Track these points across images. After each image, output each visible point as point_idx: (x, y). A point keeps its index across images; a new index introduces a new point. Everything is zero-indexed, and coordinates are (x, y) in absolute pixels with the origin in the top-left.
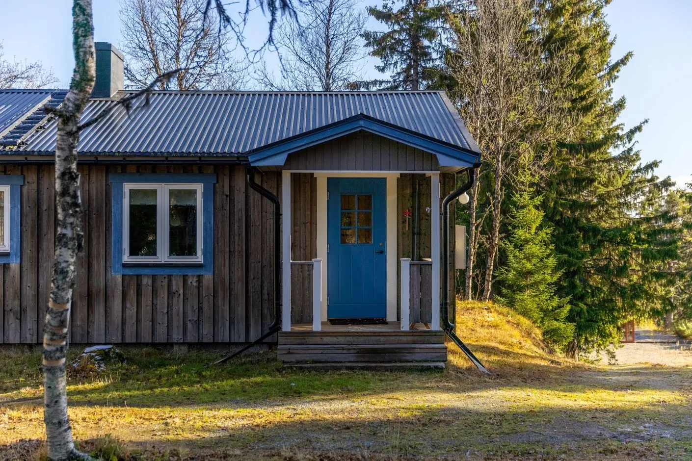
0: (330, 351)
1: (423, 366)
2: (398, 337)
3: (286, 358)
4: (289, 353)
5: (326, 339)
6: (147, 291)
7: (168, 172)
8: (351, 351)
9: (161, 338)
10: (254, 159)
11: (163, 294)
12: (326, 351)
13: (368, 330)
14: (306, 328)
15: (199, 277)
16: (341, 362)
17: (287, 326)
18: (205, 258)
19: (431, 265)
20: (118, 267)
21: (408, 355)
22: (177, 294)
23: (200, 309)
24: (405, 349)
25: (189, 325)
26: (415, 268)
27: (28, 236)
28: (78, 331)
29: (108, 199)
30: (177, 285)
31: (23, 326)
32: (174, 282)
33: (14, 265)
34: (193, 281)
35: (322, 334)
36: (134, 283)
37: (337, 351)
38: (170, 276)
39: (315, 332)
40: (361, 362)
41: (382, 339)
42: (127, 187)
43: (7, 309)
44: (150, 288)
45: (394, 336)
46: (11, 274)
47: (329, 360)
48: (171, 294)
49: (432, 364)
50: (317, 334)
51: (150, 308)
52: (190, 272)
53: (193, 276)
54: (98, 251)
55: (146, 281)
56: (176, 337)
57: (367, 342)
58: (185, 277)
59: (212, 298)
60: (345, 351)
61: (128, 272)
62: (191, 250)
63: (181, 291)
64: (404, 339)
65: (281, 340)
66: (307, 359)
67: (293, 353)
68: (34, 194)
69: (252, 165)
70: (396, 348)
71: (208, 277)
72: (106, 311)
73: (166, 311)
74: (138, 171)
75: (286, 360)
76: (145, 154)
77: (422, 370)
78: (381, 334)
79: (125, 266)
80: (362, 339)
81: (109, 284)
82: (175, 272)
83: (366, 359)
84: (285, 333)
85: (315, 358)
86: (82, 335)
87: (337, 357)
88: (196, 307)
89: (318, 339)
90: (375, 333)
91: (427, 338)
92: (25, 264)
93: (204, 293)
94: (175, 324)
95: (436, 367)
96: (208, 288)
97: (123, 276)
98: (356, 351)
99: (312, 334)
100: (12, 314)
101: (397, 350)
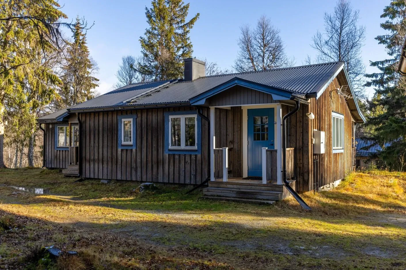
0: (224, 191)
1: (261, 202)
2: (260, 187)
3: (206, 193)
4: (208, 191)
5: (229, 186)
6: (177, 161)
7: (184, 110)
8: (234, 192)
9: (182, 182)
10: (192, 102)
11: (183, 163)
12: (223, 191)
13: (247, 183)
14: (220, 180)
15: (196, 156)
16: (229, 197)
17: (213, 179)
18: (198, 147)
19: (277, 151)
20: (167, 151)
21: (260, 196)
22: (187, 163)
23: (196, 169)
24: (258, 193)
25: (192, 176)
26: (269, 153)
27: (138, 138)
28: (154, 177)
29: (164, 122)
30: (188, 159)
31: (137, 174)
32: (187, 158)
33: (134, 150)
34: (193, 157)
35: (227, 183)
36: (172, 158)
37: (228, 192)
38: (185, 155)
39: (224, 182)
40: (238, 198)
41: (253, 187)
42: (171, 117)
43: (132, 167)
44: (178, 160)
45: (259, 186)
46: (133, 153)
47: (225, 196)
48: (185, 162)
49: (266, 202)
50: (224, 183)
51: (178, 168)
52: (193, 153)
53: (193, 155)
54: (160, 144)
55: (177, 157)
56: (188, 181)
57: (246, 188)
58: (191, 155)
59: (200, 165)
60: (231, 192)
61: (171, 153)
62: (192, 144)
63: (189, 162)
64: (263, 188)
65: (210, 185)
66: (215, 194)
67: (209, 191)
68: (140, 121)
69: (192, 105)
70: (254, 192)
71: (199, 156)
72: (163, 169)
73: (184, 170)
74: (174, 110)
75: (206, 194)
76: (172, 103)
77: (261, 204)
78: (253, 185)
79: (170, 150)
80: (243, 187)
81: (164, 158)
82: (187, 153)
83: (241, 196)
84: (212, 182)
85: (219, 194)
86: (155, 179)
87: (228, 195)
88: (195, 169)
89: (225, 186)
90: (249, 184)
91: (274, 188)
92: (137, 149)
93: (197, 162)
94: (187, 175)
95: (268, 203)
96: (199, 160)
97: (169, 155)
98: (236, 192)
99: (222, 183)
100: (133, 169)
101: (255, 193)
